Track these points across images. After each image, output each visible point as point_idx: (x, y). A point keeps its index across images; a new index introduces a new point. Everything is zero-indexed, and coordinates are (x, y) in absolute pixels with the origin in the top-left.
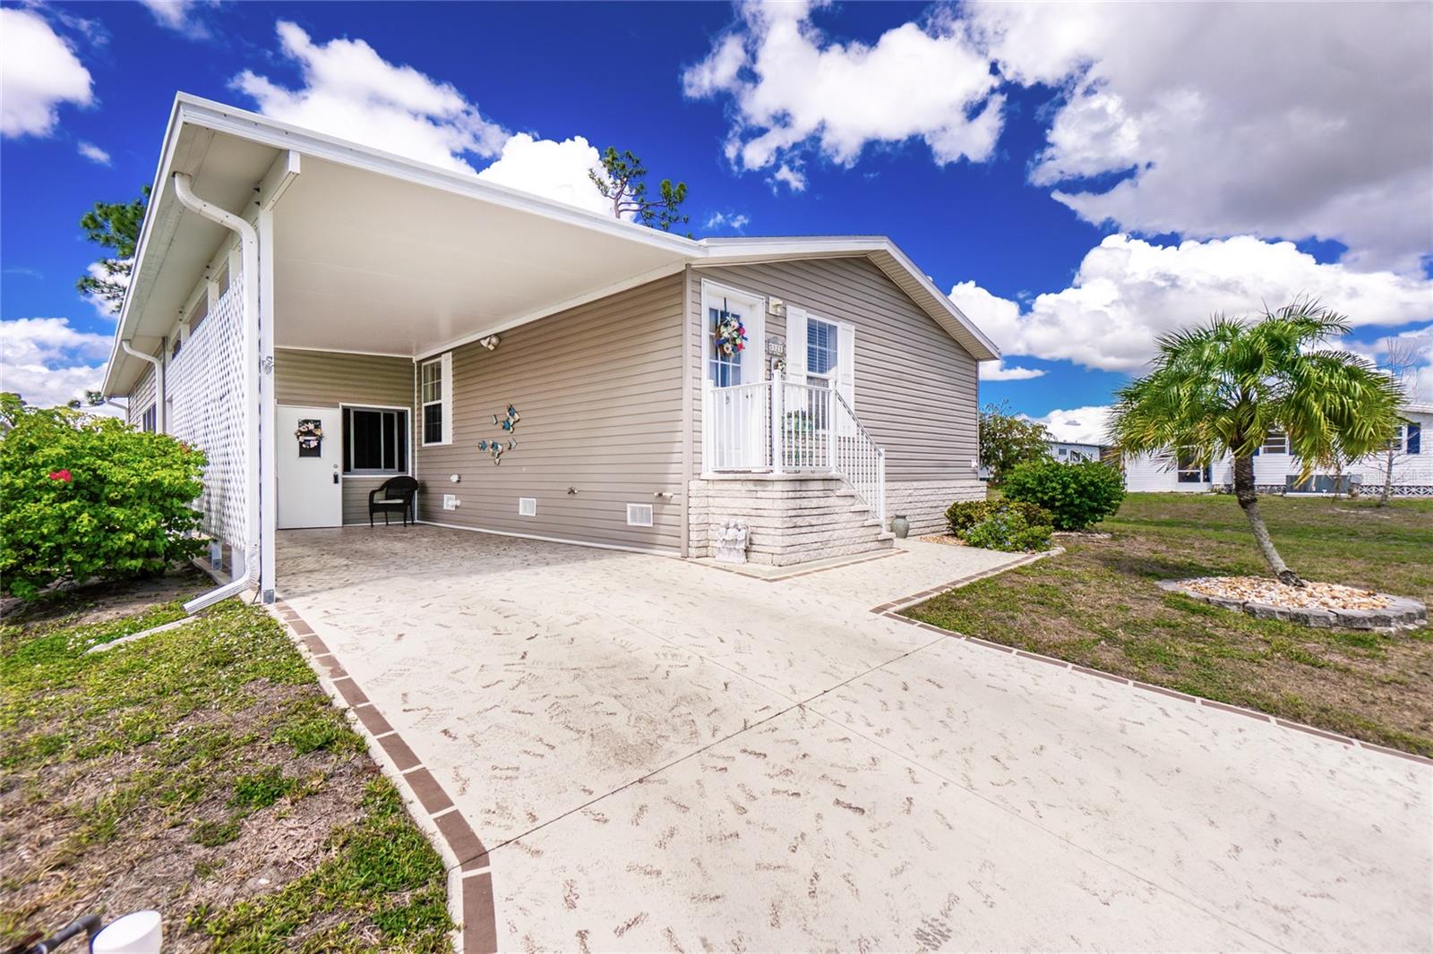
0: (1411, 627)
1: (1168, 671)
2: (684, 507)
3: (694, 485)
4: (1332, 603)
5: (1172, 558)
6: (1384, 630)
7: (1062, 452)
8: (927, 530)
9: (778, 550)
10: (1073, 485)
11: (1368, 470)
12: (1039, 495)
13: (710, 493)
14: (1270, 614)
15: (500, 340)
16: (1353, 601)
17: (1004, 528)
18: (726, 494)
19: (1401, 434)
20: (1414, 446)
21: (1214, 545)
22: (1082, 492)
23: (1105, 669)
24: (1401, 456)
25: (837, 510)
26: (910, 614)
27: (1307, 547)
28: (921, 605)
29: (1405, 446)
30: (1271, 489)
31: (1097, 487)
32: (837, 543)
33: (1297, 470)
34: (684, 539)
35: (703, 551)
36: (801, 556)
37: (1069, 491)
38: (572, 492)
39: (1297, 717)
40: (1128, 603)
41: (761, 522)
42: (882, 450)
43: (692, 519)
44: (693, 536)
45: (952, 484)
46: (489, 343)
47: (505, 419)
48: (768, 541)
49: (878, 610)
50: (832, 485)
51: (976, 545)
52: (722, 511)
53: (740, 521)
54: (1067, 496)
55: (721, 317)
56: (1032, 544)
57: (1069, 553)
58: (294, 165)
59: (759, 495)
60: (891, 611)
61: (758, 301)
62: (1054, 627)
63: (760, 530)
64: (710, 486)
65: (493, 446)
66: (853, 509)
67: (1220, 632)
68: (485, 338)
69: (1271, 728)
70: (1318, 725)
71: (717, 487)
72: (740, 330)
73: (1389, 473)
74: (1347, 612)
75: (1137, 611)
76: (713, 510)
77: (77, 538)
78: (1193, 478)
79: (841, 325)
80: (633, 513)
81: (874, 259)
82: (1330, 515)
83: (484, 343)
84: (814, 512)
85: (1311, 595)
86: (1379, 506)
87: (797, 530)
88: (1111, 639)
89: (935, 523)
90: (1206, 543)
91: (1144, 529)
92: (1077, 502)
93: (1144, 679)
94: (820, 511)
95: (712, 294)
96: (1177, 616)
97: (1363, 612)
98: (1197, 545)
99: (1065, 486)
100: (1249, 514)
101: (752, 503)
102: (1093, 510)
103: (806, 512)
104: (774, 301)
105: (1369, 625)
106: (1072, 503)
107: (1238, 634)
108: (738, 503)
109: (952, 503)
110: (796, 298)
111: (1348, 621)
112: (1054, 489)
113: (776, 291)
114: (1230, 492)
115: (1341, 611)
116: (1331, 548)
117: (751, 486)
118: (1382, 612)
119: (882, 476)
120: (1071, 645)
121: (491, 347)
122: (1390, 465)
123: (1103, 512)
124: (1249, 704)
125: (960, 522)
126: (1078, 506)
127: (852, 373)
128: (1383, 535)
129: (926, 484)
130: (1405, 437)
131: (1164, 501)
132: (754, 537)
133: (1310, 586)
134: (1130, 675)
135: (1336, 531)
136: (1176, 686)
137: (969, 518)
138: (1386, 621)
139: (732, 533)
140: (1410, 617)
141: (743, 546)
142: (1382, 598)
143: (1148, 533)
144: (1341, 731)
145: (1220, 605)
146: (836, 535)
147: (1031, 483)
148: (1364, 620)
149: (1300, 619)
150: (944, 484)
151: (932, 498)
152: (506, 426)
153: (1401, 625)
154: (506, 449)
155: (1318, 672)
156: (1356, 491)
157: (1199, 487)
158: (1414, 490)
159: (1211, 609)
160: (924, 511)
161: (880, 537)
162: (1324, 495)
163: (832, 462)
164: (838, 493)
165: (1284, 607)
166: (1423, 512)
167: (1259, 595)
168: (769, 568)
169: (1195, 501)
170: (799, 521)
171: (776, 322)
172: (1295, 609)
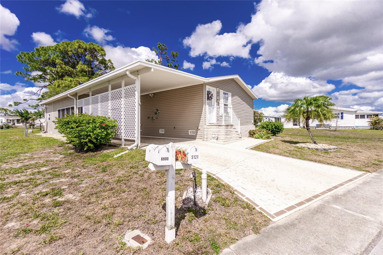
0: (335, 150)
1: (296, 156)
2: (203, 130)
3: (205, 126)
4: (322, 147)
5: (294, 140)
6: (330, 151)
7: (266, 118)
8: (244, 136)
9: (224, 139)
10: (274, 126)
11: (333, 123)
12: (267, 128)
13: (208, 128)
14: (312, 149)
15: (154, 95)
16: (326, 146)
17: (263, 135)
18: (212, 128)
19: (339, 115)
20: (342, 118)
21: (302, 138)
22: (276, 128)
23: (287, 156)
24: (339, 120)
25: (233, 131)
26: (252, 149)
27: (320, 139)
28: (253, 148)
29: (340, 117)
30: (313, 127)
31: (279, 127)
32: (233, 137)
33: (318, 123)
34: (203, 137)
35: (207, 139)
36: (227, 140)
37: (273, 127)
38: (175, 128)
39: (316, 161)
40: (288, 147)
41: (220, 133)
42: (239, 119)
43: (205, 133)
44: (205, 136)
45: (249, 126)
46: (151, 95)
47: (155, 112)
48: (221, 137)
49: (247, 148)
50: (232, 126)
51: (257, 138)
52: (211, 131)
53: (216, 133)
54: (273, 128)
55: (209, 93)
56: (268, 138)
57: (275, 140)
58: (152, 70)
59: (219, 128)
60: (249, 149)
61: (215, 89)
62: (277, 151)
63: (219, 135)
64: (208, 126)
65: (152, 118)
66: (235, 131)
67: (304, 151)
68: (150, 94)
69: (312, 163)
70: (319, 162)
71: (209, 127)
72: (212, 95)
73: (337, 124)
74: (325, 148)
75: (290, 149)
76: (209, 131)
77: (102, 136)
78: (296, 125)
79: (229, 93)
80: (190, 132)
81: (235, 79)
82: (325, 133)
83: (150, 95)
84: (229, 131)
85: (319, 146)
86: (335, 131)
87: (227, 135)
88: (287, 152)
89: (246, 134)
90: (300, 138)
91: (287, 136)
92: (275, 130)
93: (293, 157)
94: (230, 131)
95: (208, 88)
96: (296, 149)
97: (327, 148)
98: (298, 138)
99: (272, 126)
100: (308, 131)
101: (218, 130)
102: (278, 132)
103: (228, 131)
104: (218, 89)
105: (328, 150)
106: (273, 130)
107: (307, 152)
108: (215, 130)
109: (250, 130)
110: (221, 88)
111: (325, 149)
112: (270, 127)
113: (218, 87)
114: (304, 128)
115: (323, 148)
116: (324, 139)
117: (218, 126)
118: (330, 148)
119: (239, 125)
120: (281, 153)
121: (152, 96)
122: (337, 122)
123: (279, 132)
124: (309, 160)
125: (252, 134)
126: (275, 131)
127: (231, 103)
128: (336, 137)
129: (244, 126)
130: (340, 115)
131: (290, 130)
132: (218, 136)
133: (319, 144)
134: (291, 157)
135: (326, 136)
136: (298, 158)
137: (254, 133)
138: (331, 149)
139: (214, 136)
140: (335, 149)
141: (216, 138)
142: (330, 146)
143: (288, 136)
144: (322, 163)
145: (304, 148)
146: (233, 136)
147: (265, 126)
148: (327, 149)
149: (317, 149)
150: (248, 126)
151: (246, 129)
152: (156, 113)
153: (333, 150)
154: (156, 118)
155: (319, 156)
156: (330, 127)
157: (297, 127)
158: (342, 127)
159: (302, 148)
160: (244, 132)
161: (240, 137)
162: (324, 128)
163: (231, 122)
164: (233, 128)
165: (314, 147)
166: (344, 132)
167: (310, 146)
168: (222, 142)
169: (297, 130)
170: (227, 133)
171: (218, 93)
172: (316, 148)
